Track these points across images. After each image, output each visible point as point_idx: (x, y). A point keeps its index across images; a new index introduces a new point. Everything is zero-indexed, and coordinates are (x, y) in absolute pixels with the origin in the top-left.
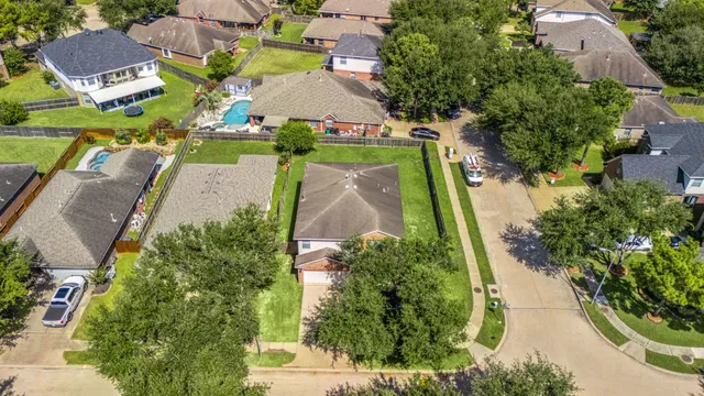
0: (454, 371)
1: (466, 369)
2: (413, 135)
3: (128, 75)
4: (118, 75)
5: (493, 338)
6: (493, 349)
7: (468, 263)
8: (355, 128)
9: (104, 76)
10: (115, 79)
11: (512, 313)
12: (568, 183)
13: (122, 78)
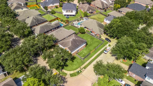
0: (61, 75)
1: (63, 76)
2: (105, 39)
3: (71, 11)
4: (69, 11)
5: (73, 76)
6: (71, 77)
7: (85, 64)
8: (95, 33)
9: (67, 11)
10: (68, 11)
11: (81, 75)
12: (126, 64)
13: (69, 12)
